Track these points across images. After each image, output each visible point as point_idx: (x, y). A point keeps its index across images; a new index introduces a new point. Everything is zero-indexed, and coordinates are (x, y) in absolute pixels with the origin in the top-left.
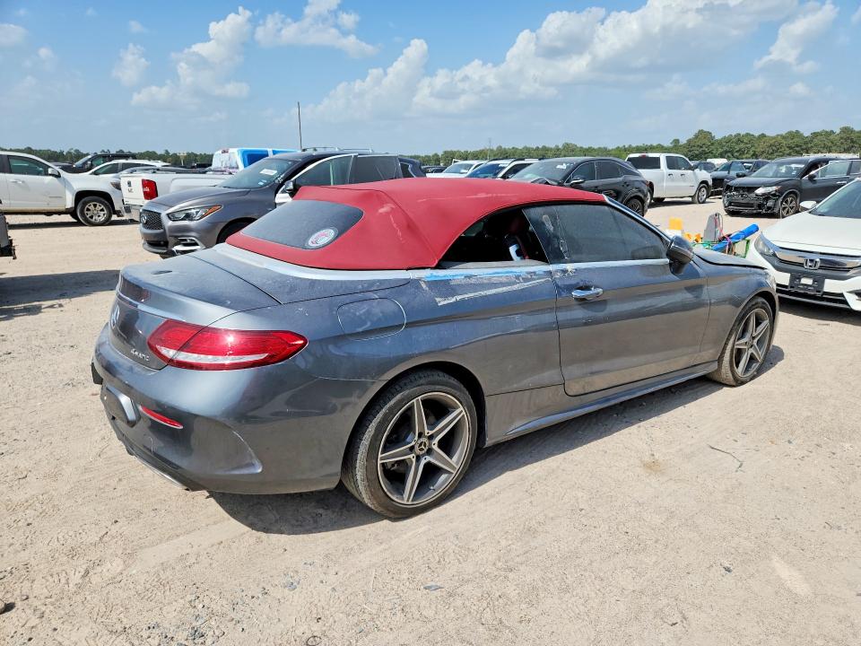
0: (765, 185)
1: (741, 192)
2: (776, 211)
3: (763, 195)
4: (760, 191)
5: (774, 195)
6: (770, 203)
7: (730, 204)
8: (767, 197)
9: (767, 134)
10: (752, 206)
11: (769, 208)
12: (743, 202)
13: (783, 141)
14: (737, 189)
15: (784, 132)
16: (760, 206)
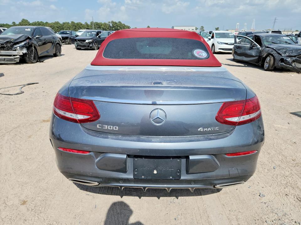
0: (88, 39)
1: (81, 42)
2: (93, 48)
3: (89, 42)
4: (87, 41)
5: (91, 42)
6: (91, 45)
7: (78, 46)
8: (90, 43)
9: (48, 22)
10: (86, 46)
11: (91, 47)
12: (82, 45)
13: (54, 25)
14: (79, 40)
15: (54, 22)
16: (88, 46)
